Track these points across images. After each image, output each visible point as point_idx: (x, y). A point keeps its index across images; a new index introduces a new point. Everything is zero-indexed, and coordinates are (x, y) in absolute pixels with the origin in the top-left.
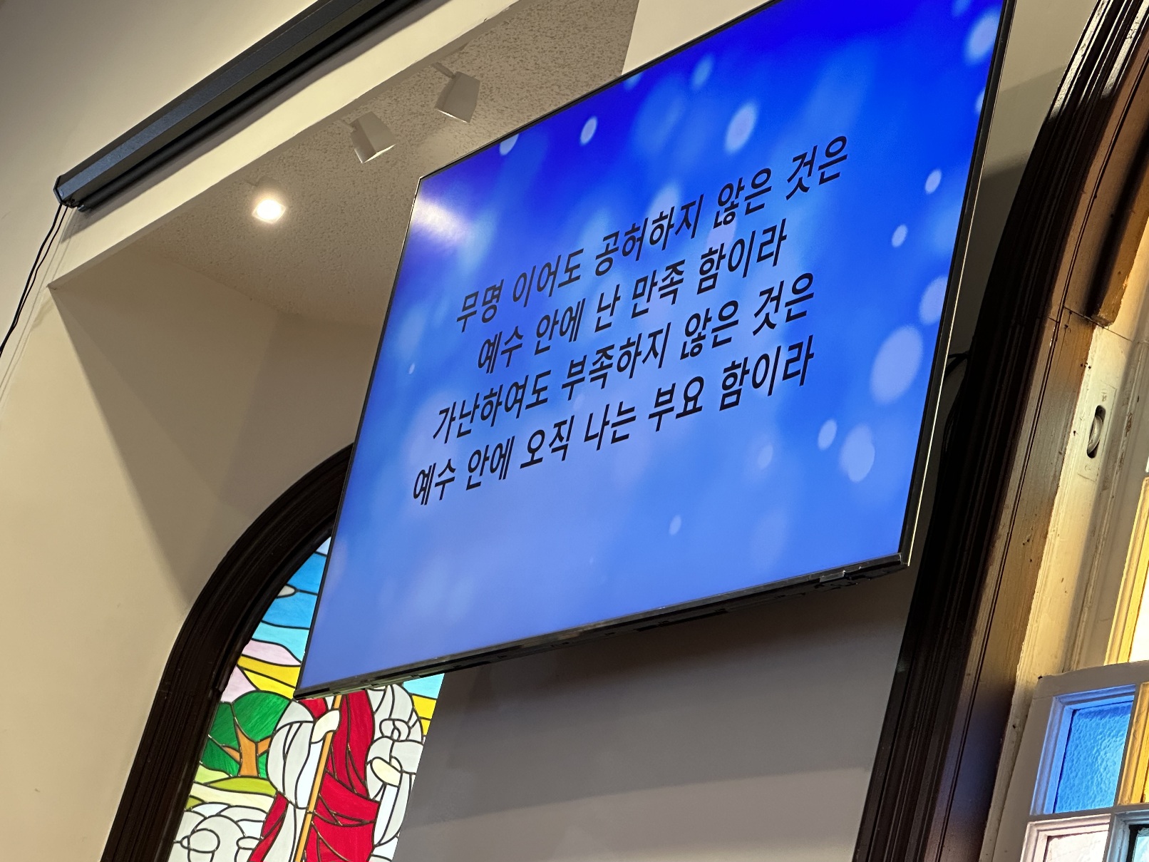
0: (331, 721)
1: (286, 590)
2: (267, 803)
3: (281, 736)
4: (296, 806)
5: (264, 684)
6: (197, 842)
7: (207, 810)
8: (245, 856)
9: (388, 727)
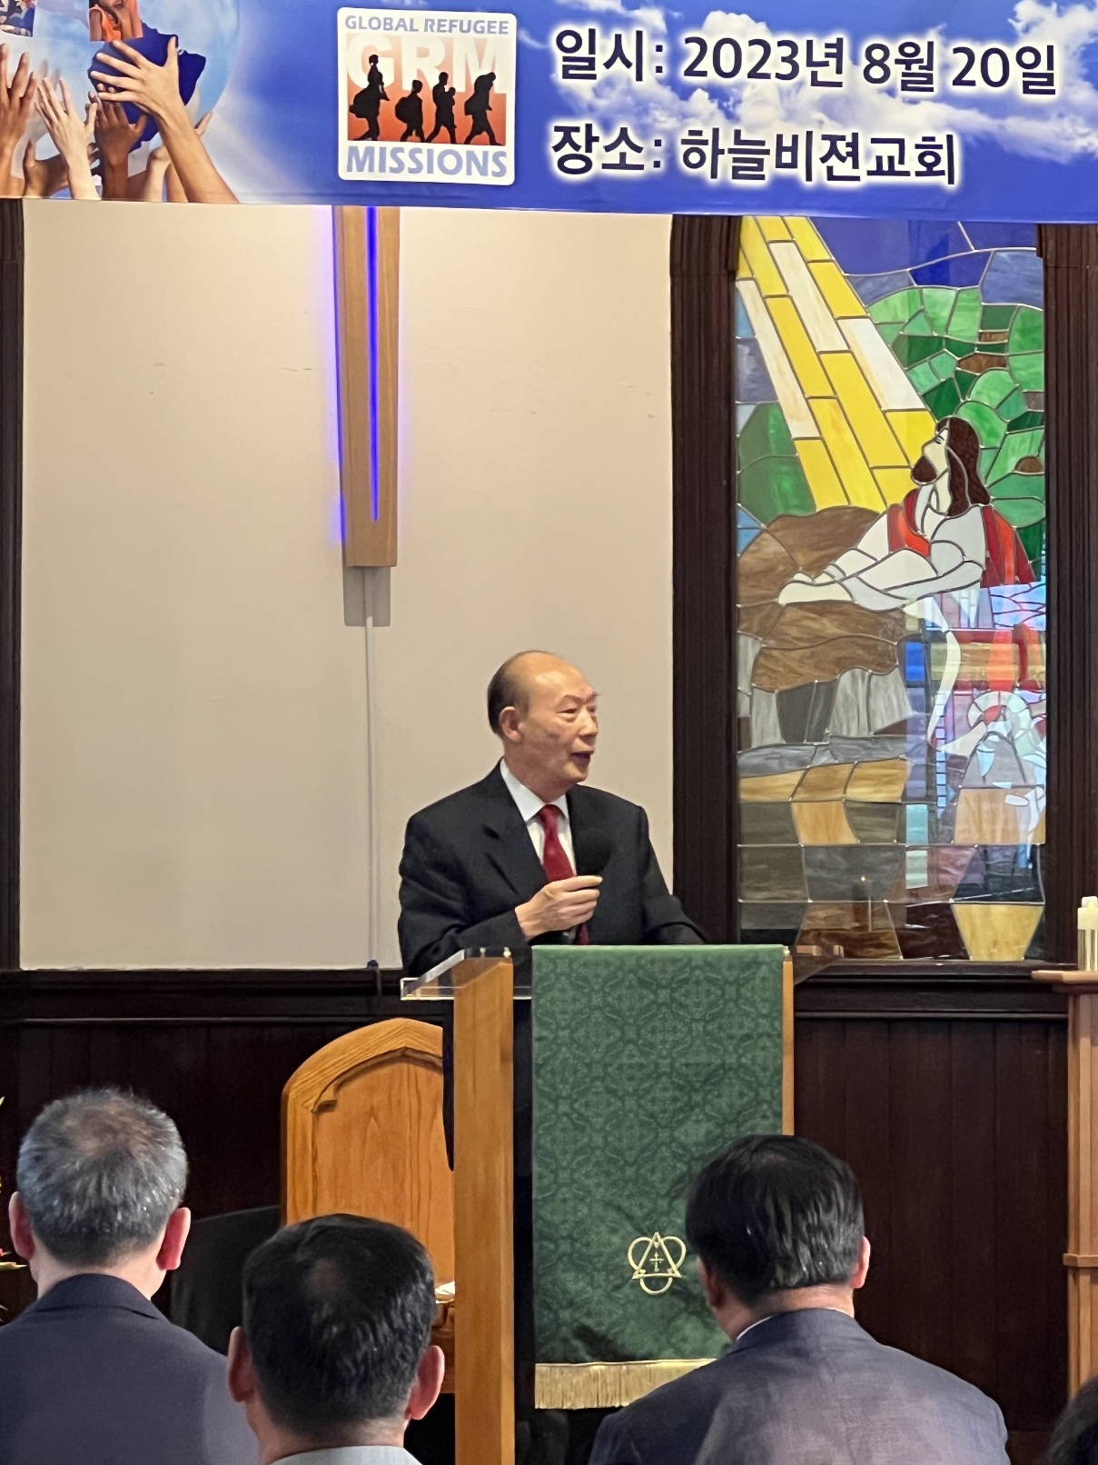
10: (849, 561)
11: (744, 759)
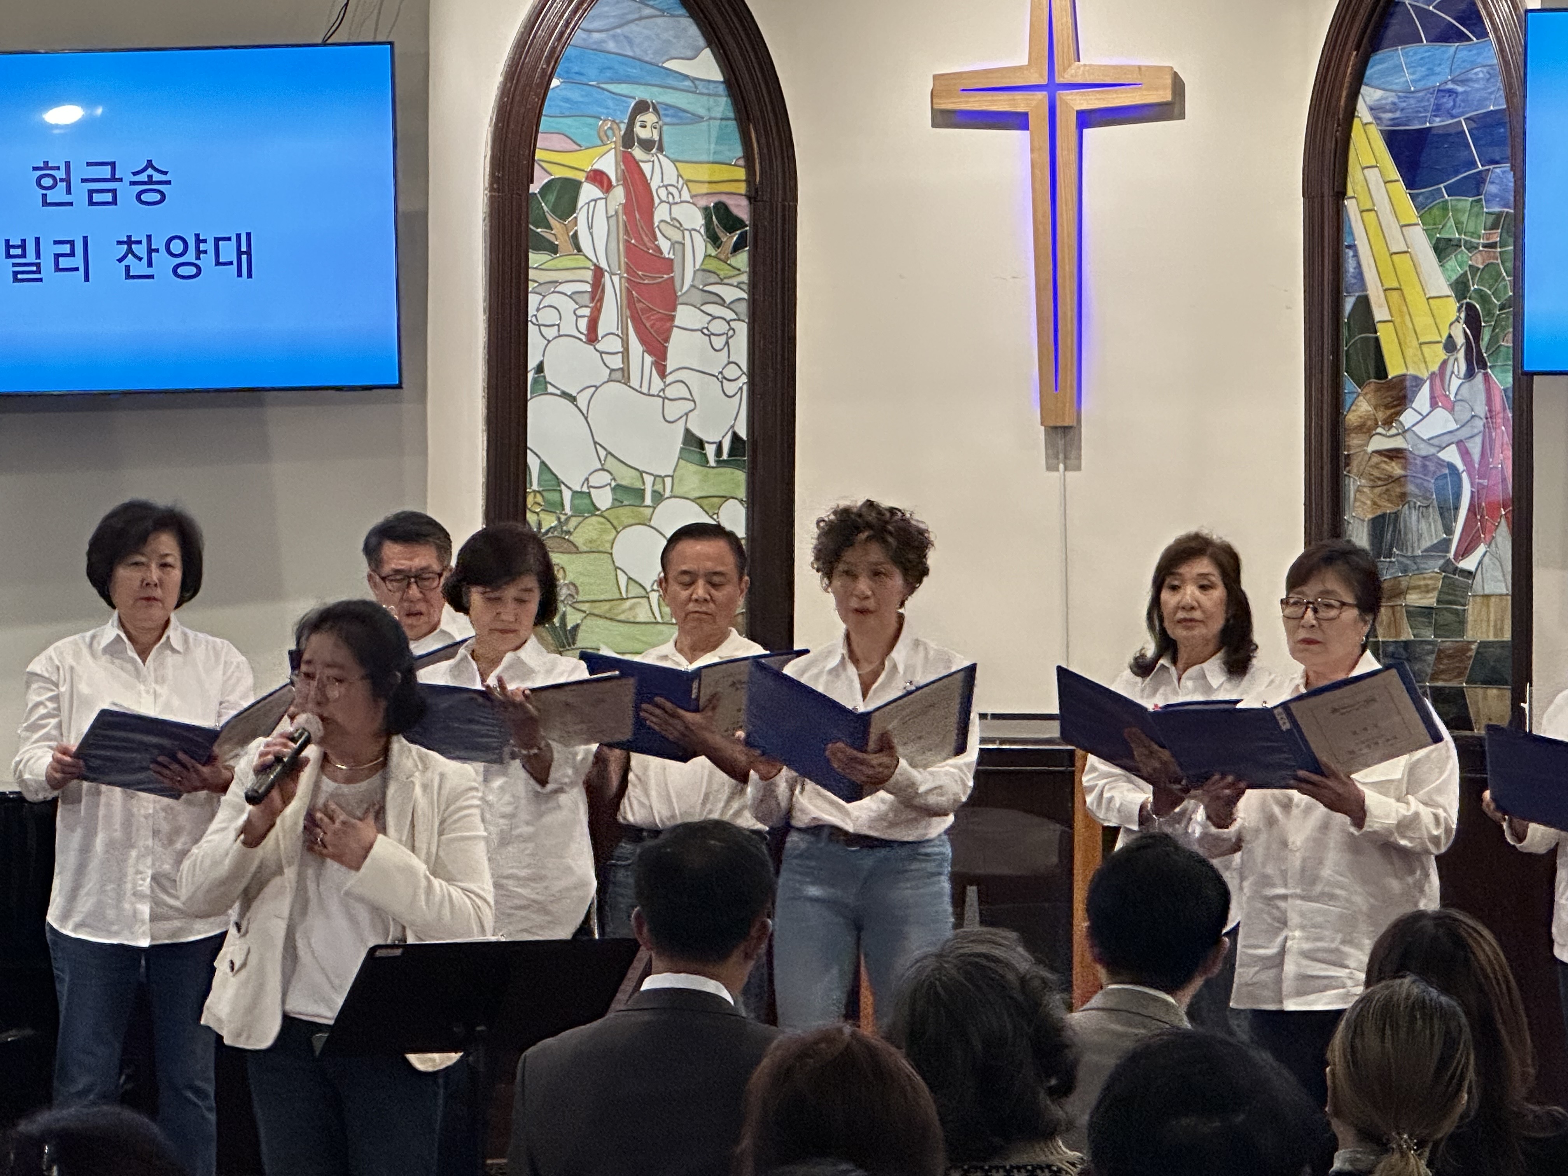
0: (619, 194)
2: (589, 275)
3: (583, 213)
5: (560, 171)
6: (544, 317)
7: (546, 289)
8: (583, 324)
9: (663, 193)
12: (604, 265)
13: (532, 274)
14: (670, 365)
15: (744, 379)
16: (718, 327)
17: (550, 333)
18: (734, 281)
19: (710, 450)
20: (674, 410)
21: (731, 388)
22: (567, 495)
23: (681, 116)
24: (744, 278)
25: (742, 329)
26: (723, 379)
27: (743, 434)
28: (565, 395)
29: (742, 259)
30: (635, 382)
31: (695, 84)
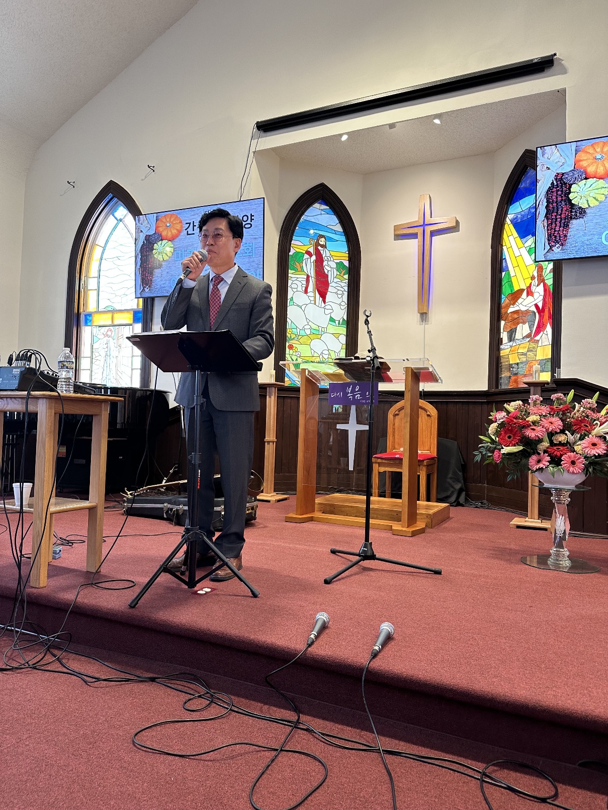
0: (314, 258)
1: (297, 228)
2: (305, 277)
3: (304, 262)
4: (312, 277)
5: (298, 250)
6: (293, 286)
7: (293, 279)
8: (304, 289)
9: (326, 258)
10: (520, 301)
11: (502, 347)
12: (309, 275)
13: (289, 275)
14: (327, 301)
15: (346, 306)
16: (339, 292)
17: (295, 290)
18: (344, 281)
19: (337, 322)
20: (327, 312)
21: (343, 308)
22: (298, 330)
23: (331, 240)
24: (347, 281)
25: (346, 294)
26: (340, 305)
27: (345, 318)
28: (298, 306)
29: (346, 277)
30: (317, 304)
31: (335, 232)
